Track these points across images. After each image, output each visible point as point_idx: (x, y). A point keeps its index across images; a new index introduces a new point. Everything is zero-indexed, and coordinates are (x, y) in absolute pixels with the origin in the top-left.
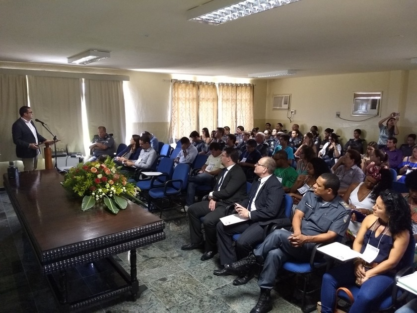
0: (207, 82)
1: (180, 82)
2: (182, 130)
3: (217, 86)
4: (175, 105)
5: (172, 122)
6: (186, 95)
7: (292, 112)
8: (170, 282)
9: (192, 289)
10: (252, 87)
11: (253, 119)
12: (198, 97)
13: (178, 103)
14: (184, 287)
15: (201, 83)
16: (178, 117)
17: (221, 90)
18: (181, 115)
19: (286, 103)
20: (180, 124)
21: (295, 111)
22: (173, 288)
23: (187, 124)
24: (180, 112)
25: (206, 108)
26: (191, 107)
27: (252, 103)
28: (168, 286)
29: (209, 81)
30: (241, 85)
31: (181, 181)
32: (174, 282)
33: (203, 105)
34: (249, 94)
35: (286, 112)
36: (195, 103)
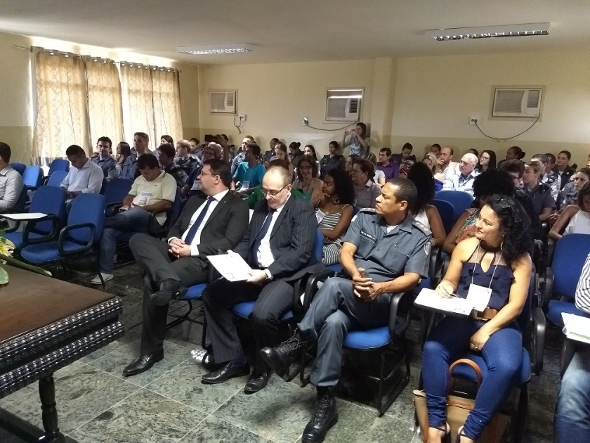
0: (99, 58)
1: (48, 52)
2: (57, 141)
3: (118, 66)
4: (41, 94)
5: (38, 127)
6: (61, 77)
7: (241, 118)
8: (122, 418)
9: (173, 422)
10: (176, 74)
11: (181, 127)
12: (85, 83)
13: (46, 91)
14: (155, 420)
15: (88, 58)
16: (48, 118)
17: (125, 75)
18: (55, 114)
19: (230, 104)
20: (54, 131)
21: (246, 116)
22: (134, 429)
23: (66, 130)
24: (52, 109)
25: (101, 105)
26: (73, 100)
27: (177, 100)
28: (122, 426)
29: (104, 56)
30: (158, 69)
31: (91, 226)
32: (130, 417)
33: (94, 97)
34: (172, 85)
35: (232, 117)
36: (80, 93)
